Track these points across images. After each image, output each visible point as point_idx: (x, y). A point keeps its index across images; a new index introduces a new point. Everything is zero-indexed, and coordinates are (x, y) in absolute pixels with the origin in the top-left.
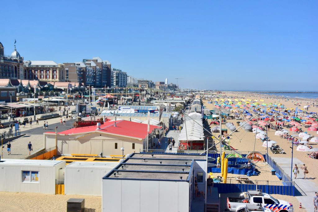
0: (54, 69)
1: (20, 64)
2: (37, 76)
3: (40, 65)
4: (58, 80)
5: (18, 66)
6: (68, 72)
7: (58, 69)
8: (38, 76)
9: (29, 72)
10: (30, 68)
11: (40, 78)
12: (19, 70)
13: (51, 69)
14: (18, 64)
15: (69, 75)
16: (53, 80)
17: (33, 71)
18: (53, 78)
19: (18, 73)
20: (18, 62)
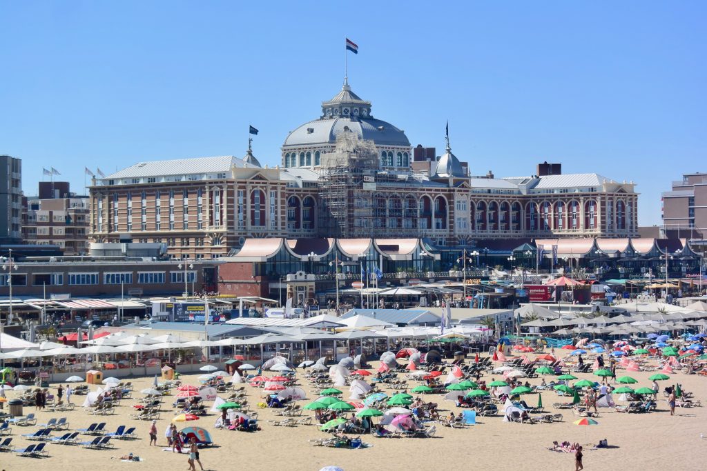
0: (589, 197)
1: (454, 191)
2: (547, 221)
3: (557, 189)
4: (598, 231)
5: (450, 197)
6: (693, 205)
7: (599, 198)
8: (550, 219)
9: (528, 211)
10: (530, 197)
11: (555, 228)
12: (452, 209)
13: (582, 198)
14: (450, 191)
15: (696, 210)
16: (588, 232)
17: (538, 207)
18: (587, 226)
19: (448, 215)
20: (448, 186)
